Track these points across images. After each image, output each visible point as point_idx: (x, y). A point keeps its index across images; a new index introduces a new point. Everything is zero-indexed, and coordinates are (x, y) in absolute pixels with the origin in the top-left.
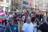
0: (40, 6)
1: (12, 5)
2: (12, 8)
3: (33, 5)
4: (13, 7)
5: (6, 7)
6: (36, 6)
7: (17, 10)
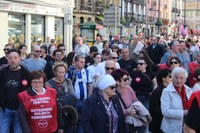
0: (194, 12)
1: (82, 7)
2: (82, 19)
3: (166, 7)
4: (83, 16)
5: (56, 17)
6: (175, 10)
7: (98, 26)
